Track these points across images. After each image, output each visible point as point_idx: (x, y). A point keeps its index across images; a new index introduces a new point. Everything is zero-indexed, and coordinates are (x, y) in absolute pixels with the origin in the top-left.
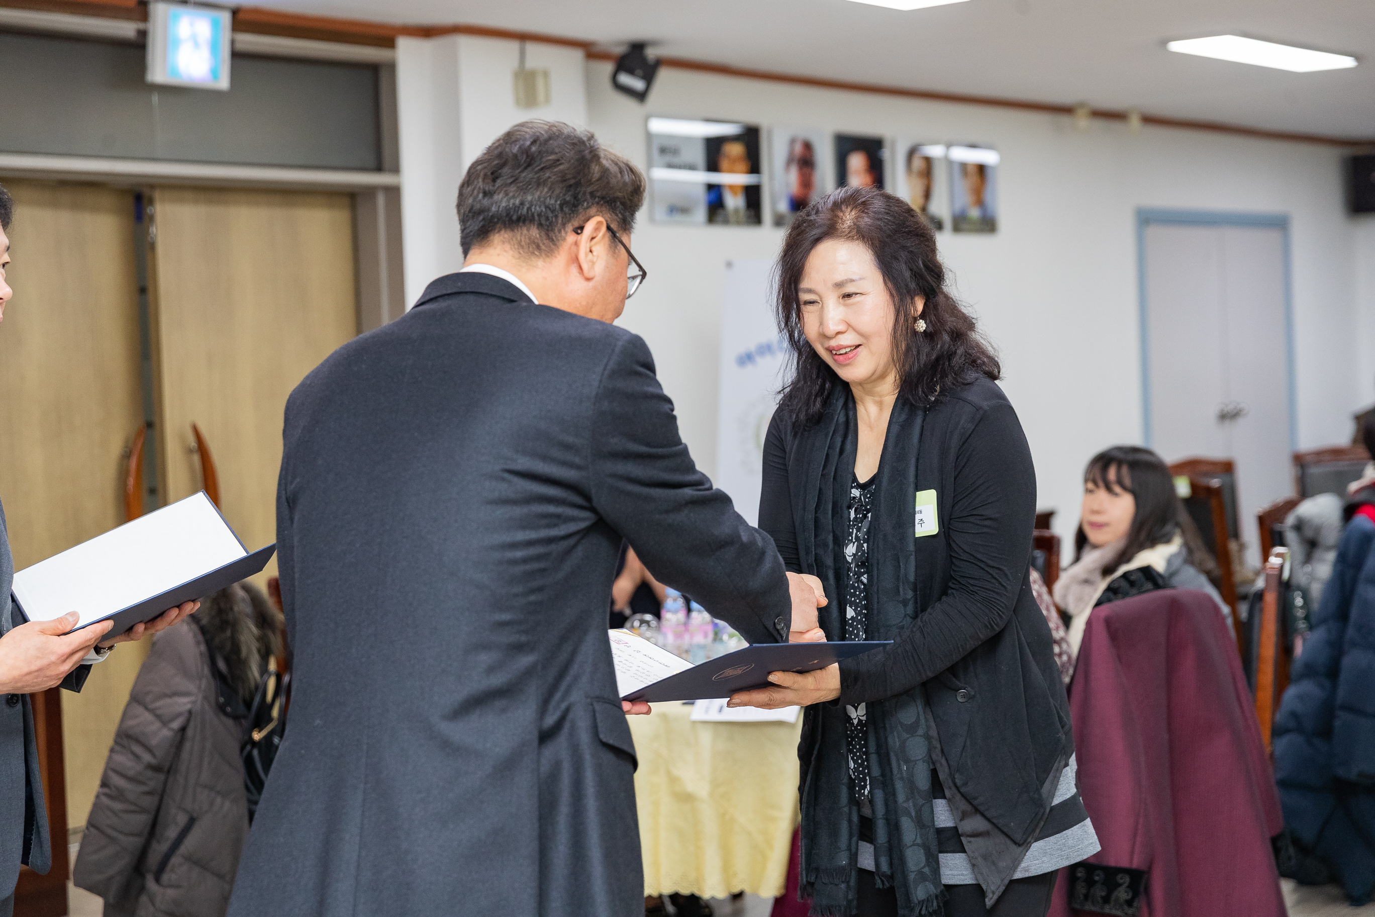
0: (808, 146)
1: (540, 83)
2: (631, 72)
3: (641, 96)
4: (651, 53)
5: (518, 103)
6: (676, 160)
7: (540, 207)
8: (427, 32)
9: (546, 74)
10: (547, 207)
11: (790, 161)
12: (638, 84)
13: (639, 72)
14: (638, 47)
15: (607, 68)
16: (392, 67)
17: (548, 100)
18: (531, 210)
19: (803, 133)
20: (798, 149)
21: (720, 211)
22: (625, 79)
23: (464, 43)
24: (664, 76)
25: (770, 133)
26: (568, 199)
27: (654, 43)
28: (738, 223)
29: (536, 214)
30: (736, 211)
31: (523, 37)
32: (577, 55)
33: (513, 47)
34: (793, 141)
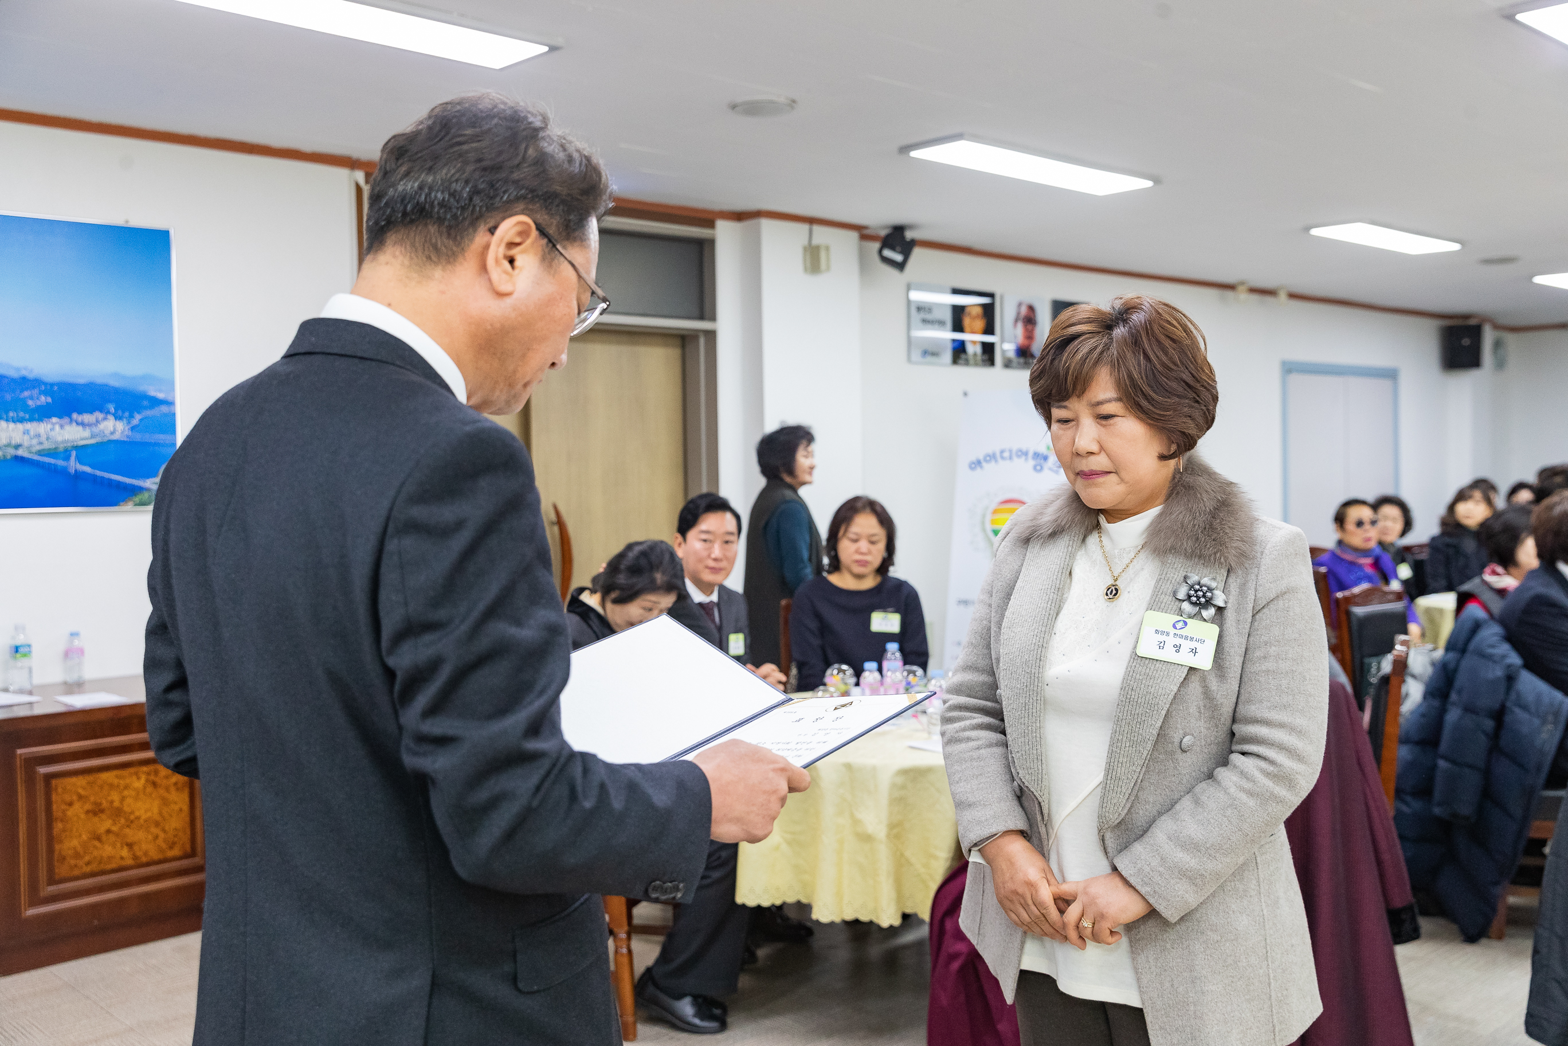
0: (1031, 308)
1: (823, 255)
2: (893, 248)
3: (901, 266)
4: (909, 235)
5: (806, 270)
6: (928, 317)
7: (443, 192)
8: (739, 216)
9: (827, 248)
10: (453, 194)
11: (1016, 321)
12: (898, 258)
13: (898, 248)
14: (898, 230)
15: (876, 246)
16: (711, 243)
17: (828, 268)
18: (430, 197)
19: (1028, 299)
20: (1024, 310)
21: (963, 356)
22: (888, 253)
23: (765, 223)
24: (917, 252)
25: (1002, 297)
26: (482, 186)
27: (911, 227)
28: (976, 365)
29: (436, 202)
30: (975, 355)
31: (811, 221)
32: (854, 235)
33: (805, 227)
34: (1020, 305)
